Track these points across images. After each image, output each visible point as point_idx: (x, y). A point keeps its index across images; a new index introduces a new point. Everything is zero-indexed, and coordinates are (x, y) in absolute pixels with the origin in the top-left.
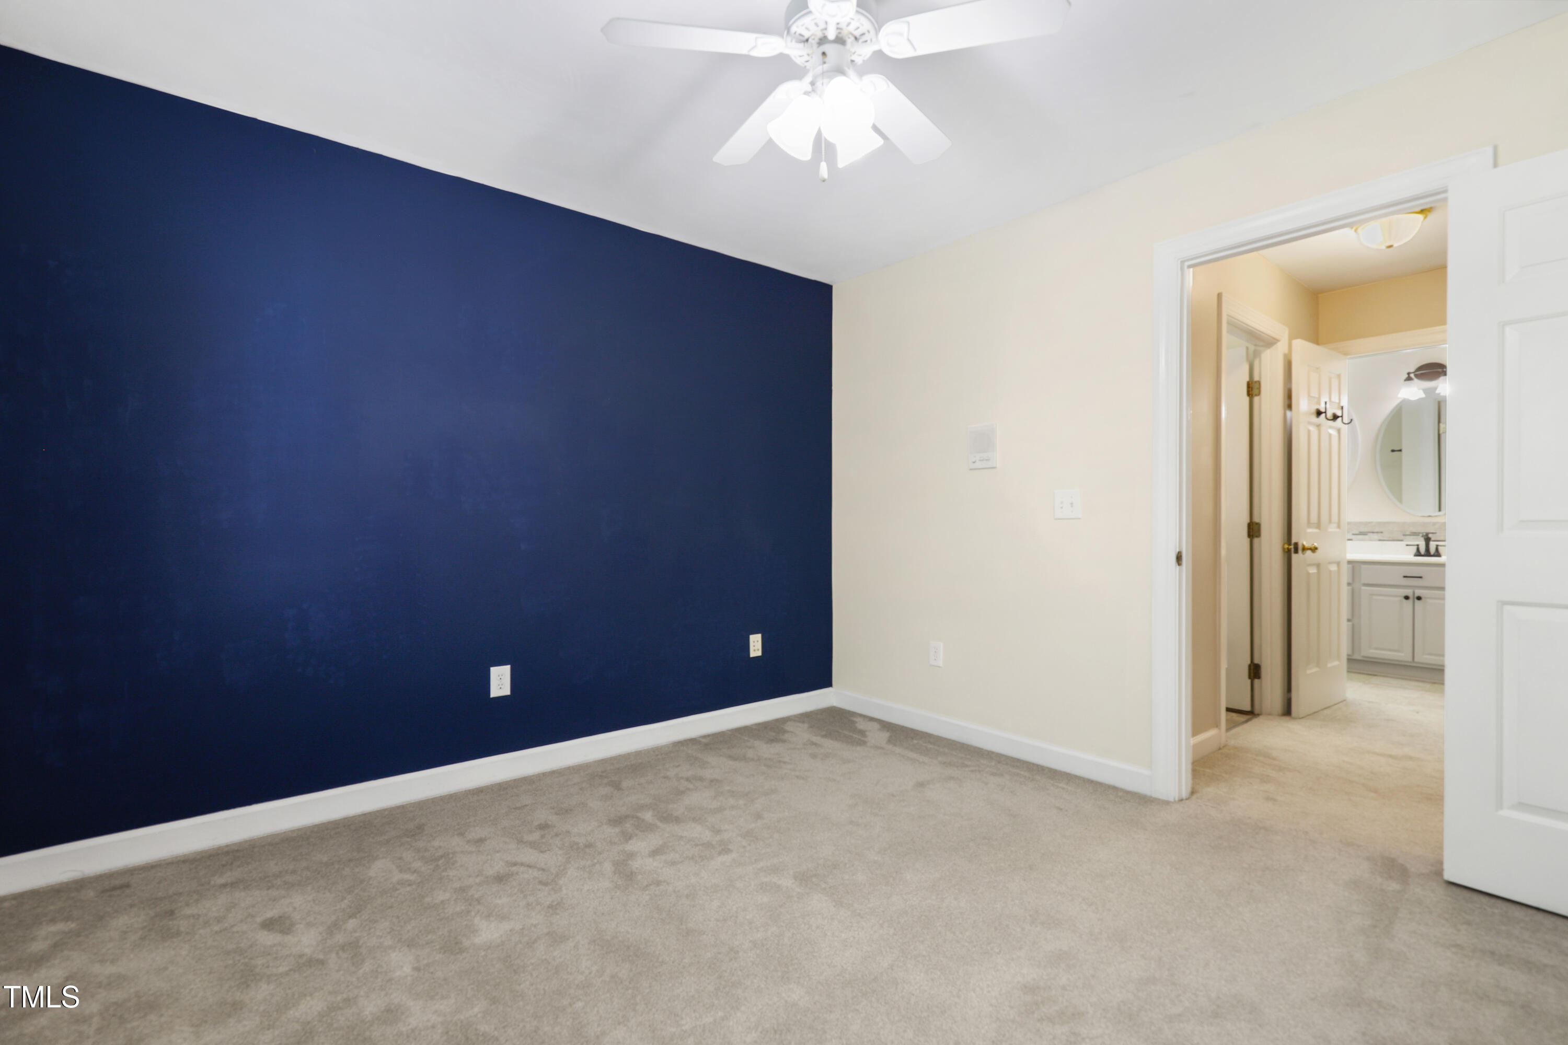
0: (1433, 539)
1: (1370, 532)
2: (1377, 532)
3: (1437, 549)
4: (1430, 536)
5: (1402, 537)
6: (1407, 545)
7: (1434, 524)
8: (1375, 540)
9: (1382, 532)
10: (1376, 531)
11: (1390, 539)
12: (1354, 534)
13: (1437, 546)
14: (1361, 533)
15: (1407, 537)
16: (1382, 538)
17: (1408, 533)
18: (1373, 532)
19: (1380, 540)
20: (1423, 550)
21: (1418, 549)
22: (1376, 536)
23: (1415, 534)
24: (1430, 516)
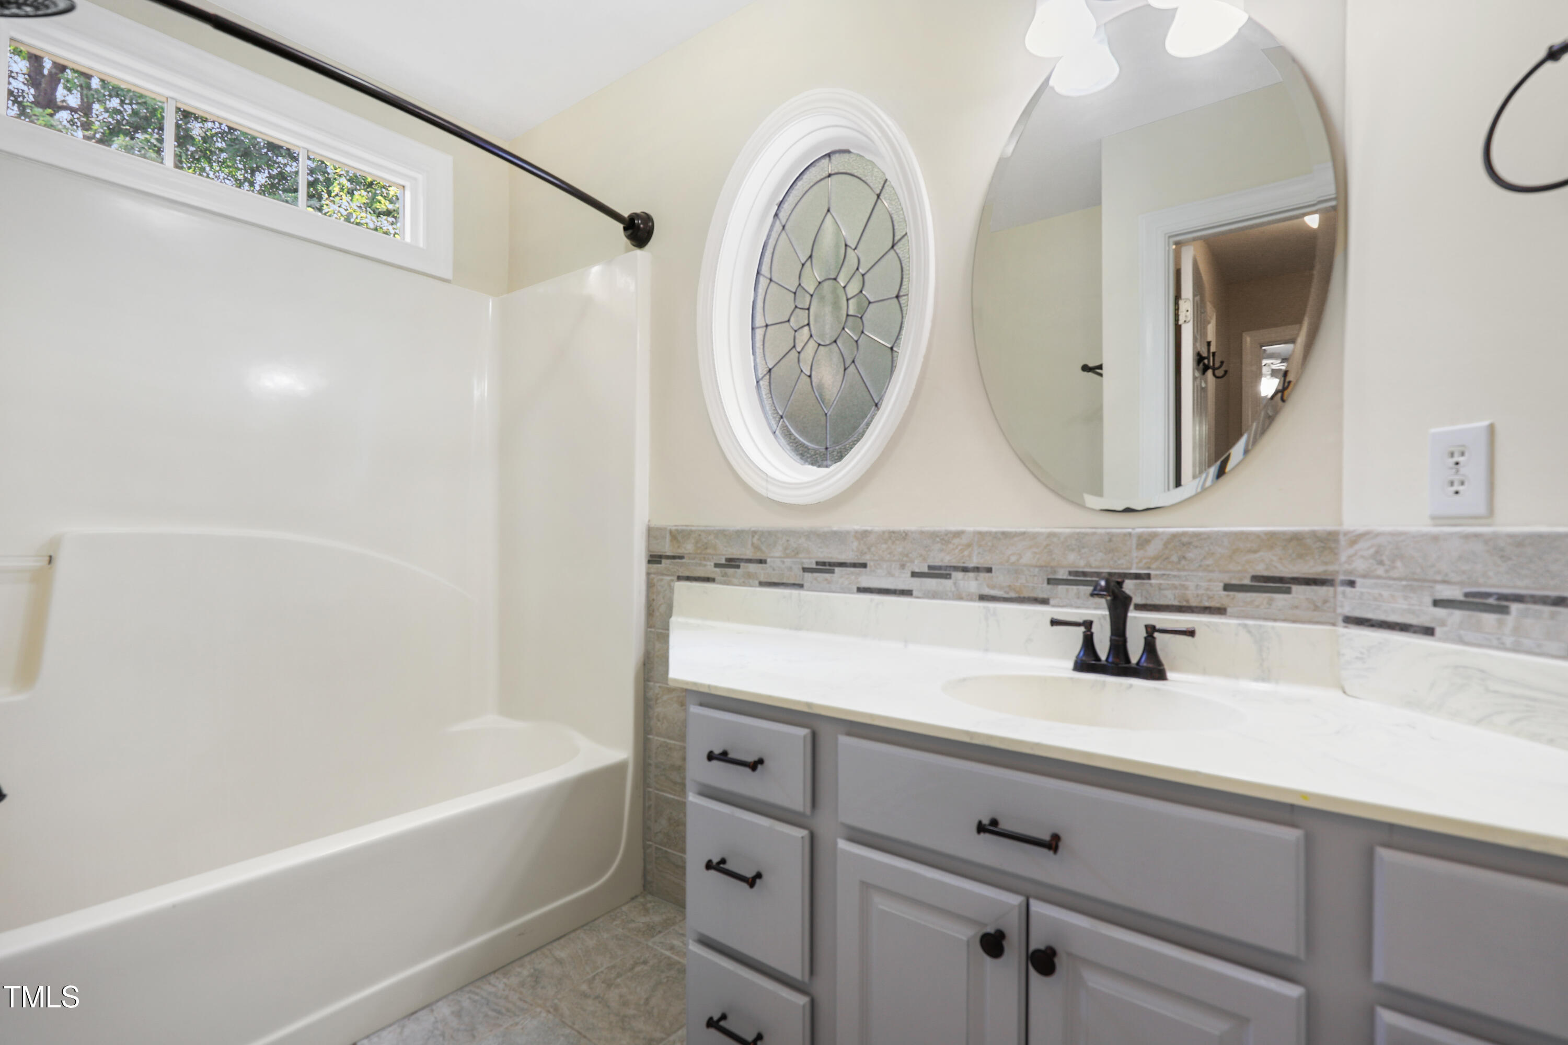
0: (1137, 600)
1: (956, 568)
2: (977, 569)
3: (1150, 647)
4: (1129, 586)
5: (1043, 590)
6: (1054, 622)
7: (1144, 541)
8: (970, 598)
9: (989, 570)
10: (971, 565)
11: (1013, 595)
12: (914, 574)
13: (1151, 630)
14: (937, 572)
15: (1061, 588)
16: (987, 591)
17: (1062, 574)
18: (965, 570)
19: (982, 598)
20: (1103, 649)
21: (1089, 642)
22: (971, 583)
23: (1078, 578)
24: (1128, 510)
